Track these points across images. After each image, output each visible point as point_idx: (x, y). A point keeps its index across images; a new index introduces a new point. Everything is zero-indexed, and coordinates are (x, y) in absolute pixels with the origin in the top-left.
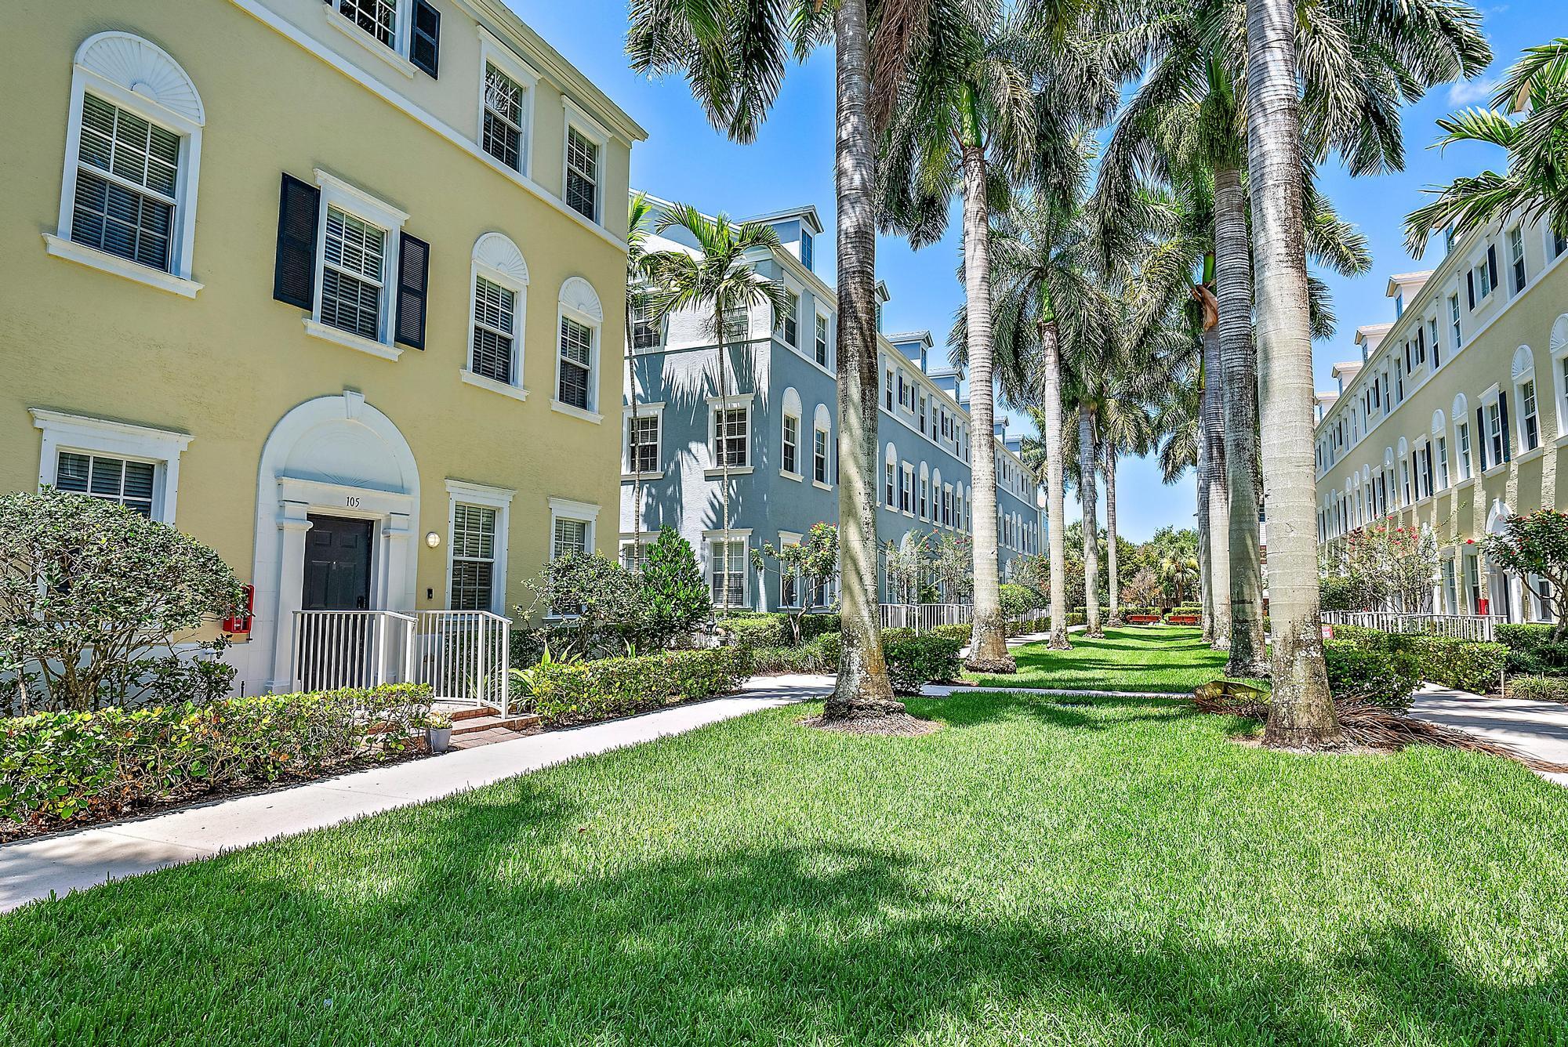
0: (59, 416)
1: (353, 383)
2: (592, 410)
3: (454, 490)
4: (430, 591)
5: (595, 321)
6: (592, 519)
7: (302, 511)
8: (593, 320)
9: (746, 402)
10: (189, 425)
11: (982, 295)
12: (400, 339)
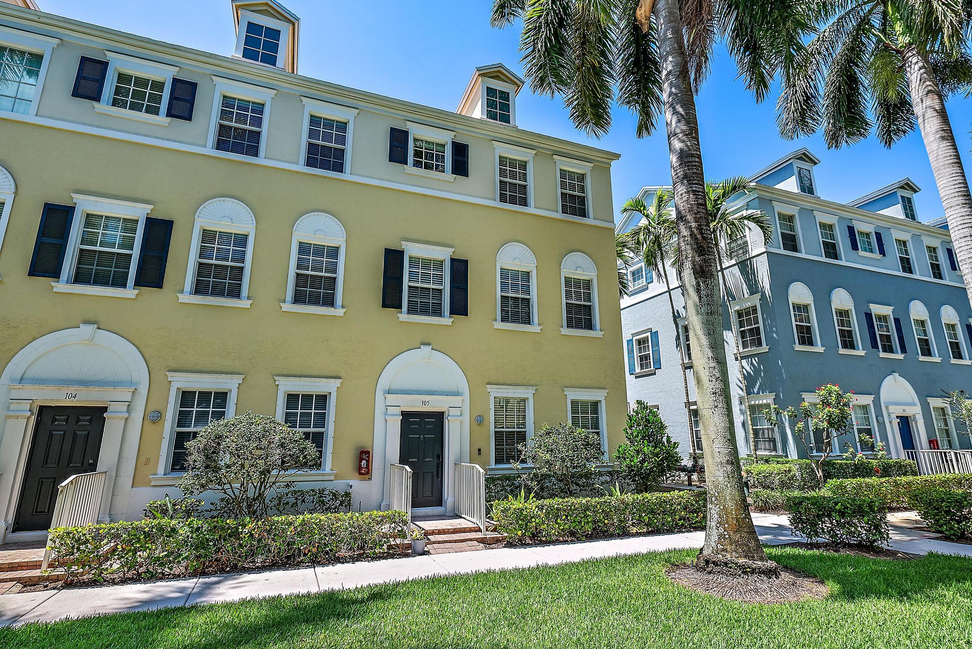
0: (284, 378)
1: (426, 341)
2: (596, 330)
3: (493, 390)
4: (479, 450)
5: (591, 275)
6: (602, 399)
7: (398, 411)
8: (589, 275)
9: (756, 300)
10: (342, 374)
11: (947, 162)
12: (453, 312)
